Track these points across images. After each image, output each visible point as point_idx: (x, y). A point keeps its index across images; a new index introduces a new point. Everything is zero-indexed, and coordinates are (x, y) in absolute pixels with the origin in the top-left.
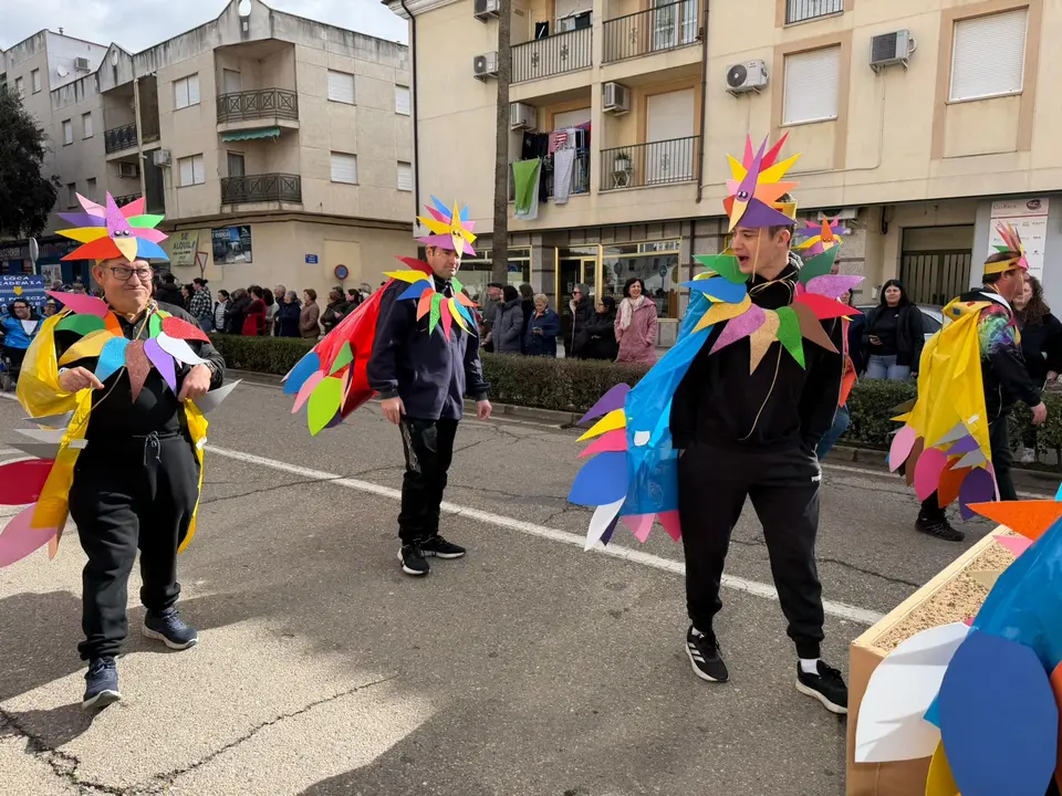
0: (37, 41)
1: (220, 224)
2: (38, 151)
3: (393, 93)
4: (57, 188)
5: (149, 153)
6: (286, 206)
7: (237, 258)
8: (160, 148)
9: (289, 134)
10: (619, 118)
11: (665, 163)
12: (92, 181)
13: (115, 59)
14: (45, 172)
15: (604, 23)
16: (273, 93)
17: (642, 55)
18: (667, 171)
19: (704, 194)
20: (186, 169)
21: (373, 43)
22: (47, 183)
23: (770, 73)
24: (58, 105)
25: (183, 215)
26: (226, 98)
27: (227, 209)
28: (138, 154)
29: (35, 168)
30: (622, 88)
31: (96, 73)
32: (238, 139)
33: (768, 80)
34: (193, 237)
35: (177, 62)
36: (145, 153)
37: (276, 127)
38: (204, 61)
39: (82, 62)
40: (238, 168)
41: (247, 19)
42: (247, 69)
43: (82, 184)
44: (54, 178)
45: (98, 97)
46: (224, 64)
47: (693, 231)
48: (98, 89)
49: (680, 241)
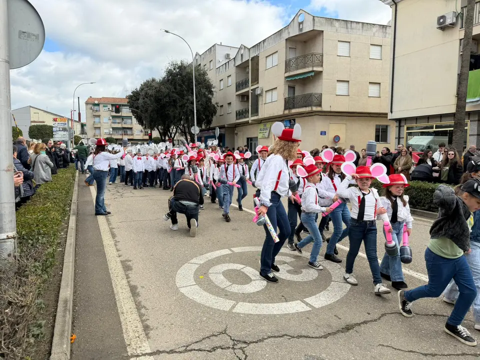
0: (213, 49)
1: (282, 119)
2: (211, 92)
3: (369, 48)
4: (217, 107)
5: (254, 90)
6: (314, 109)
8: (258, 87)
9: (319, 73)
12: (230, 104)
13: (242, 51)
14: (214, 101)
16: (312, 55)
20: (269, 94)
21: (361, 24)
22: (214, 106)
24: (219, 74)
25: (266, 116)
26: (290, 60)
27: (287, 112)
28: (248, 91)
29: (210, 99)
31: (234, 58)
32: (293, 79)
34: (269, 125)
35: (268, 48)
36: (252, 90)
37: (313, 71)
38: (281, 45)
39: (228, 56)
40: (292, 92)
41: (302, 23)
42: (299, 47)
43: (226, 105)
44: (216, 103)
45: (235, 68)
46: (289, 46)
48: (235, 65)
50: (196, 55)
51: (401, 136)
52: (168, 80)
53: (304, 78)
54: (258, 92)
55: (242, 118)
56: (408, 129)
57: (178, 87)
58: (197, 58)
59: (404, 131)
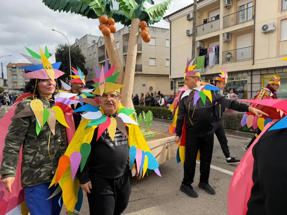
0: (85, 37)
2: (84, 62)
3: (165, 41)
4: (88, 70)
5: (108, 61)
6: (138, 72)
9: (140, 54)
10: (228, 43)
11: (242, 54)
13: (101, 40)
14: (86, 67)
15: (223, 17)
17: (235, 25)
18: (243, 57)
19: (255, 62)
21: (161, 29)
22: (86, 69)
23: (276, 26)
24: (89, 51)
26: (125, 47)
30: (229, 34)
31: (97, 43)
33: (276, 28)
38: (120, 38)
39: (94, 41)
41: (130, 27)
43: (93, 69)
45: (97, 49)
46: (125, 39)
47: (252, 73)
48: (97, 47)
49: (248, 76)
50: (76, 40)
51: (176, 87)
52: (58, 55)
56: (179, 83)
59: (177, 84)
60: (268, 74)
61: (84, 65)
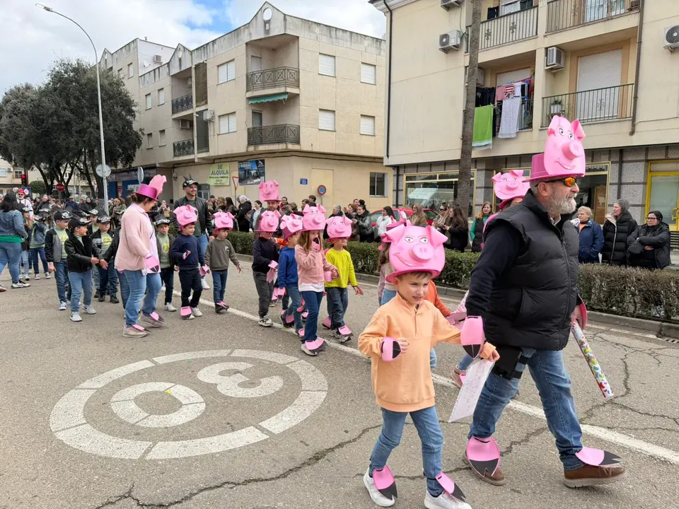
0: (132, 46)
1: (245, 158)
2: (131, 112)
3: (360, 68)
4: (142, 136)
5: (200, 113)
6: (291, 147)
7: (255, 181)
9: (294, 97)
10: (554, 74)
11: (601, 105)
12: (162, 132)
13: (180, 54)
14: (136, 127)
15: (548, 3)
16: (284, 70)
17: (574, 26)
18: (602, 112)
19: (638, 128)
20: (224, 121)
22: (136, 133)
24: (143, 84)
25: (221, 152)
26: (253, 74)
27: (251, 149)
28: (192, 114)
29: (129, 124)
30: (562, 50)
31: (168, 63)
32: (259, 102)
34: (226, 167)
35: (221, 53)
36: (197, 113)
37: (286, 93)
38: (239, 51)
39: (158, 58)
40: (258, 121)
41: (268, 22)
42: (266, 55)
43: (156, 134)
44: (141, 130)
45: (169, 78)
46: (251, 53)
47: (621, 157)
48: (169, 73)
49: (610, 165)
50: (105, 53)
51: (400, 188)
52: (55, 89)
53: (273, 102)
54: (207, 116)
55: (183, 155)
56: (408, 178)
57: (73, 102)
58: (106, 57)
59: (404, 182)
60: (667, 160)
61: (131, 123)
